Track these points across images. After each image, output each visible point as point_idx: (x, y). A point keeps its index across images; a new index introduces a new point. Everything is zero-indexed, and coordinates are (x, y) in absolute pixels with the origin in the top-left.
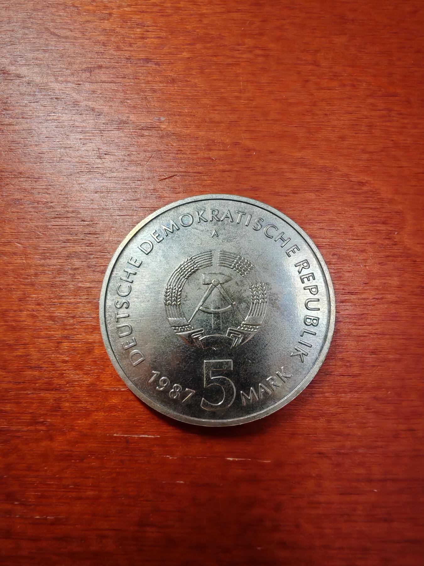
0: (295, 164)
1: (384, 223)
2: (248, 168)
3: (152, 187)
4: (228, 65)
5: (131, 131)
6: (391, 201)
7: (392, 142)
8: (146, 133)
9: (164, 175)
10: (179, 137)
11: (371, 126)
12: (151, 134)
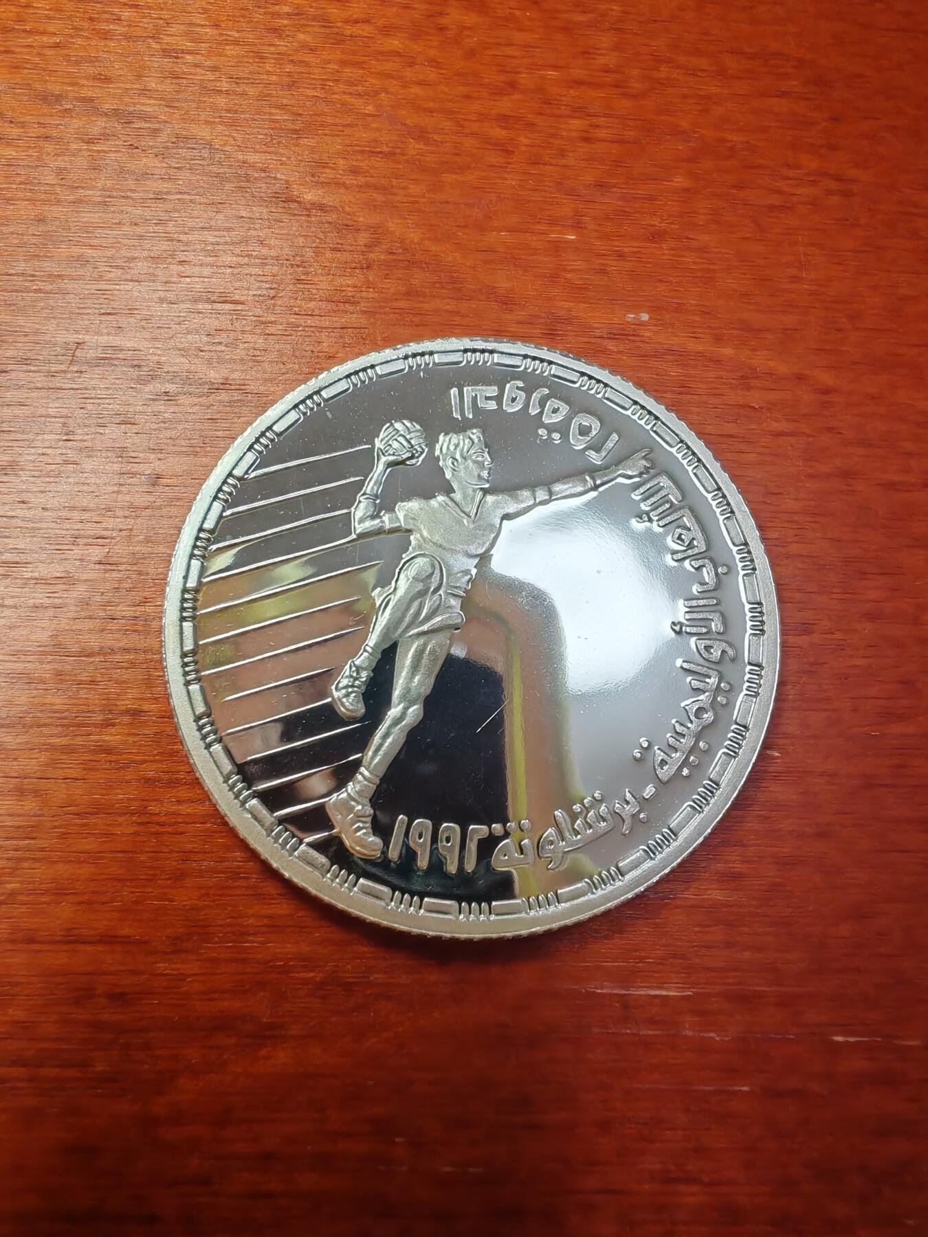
2: (830, 429)
4: (772, 208)
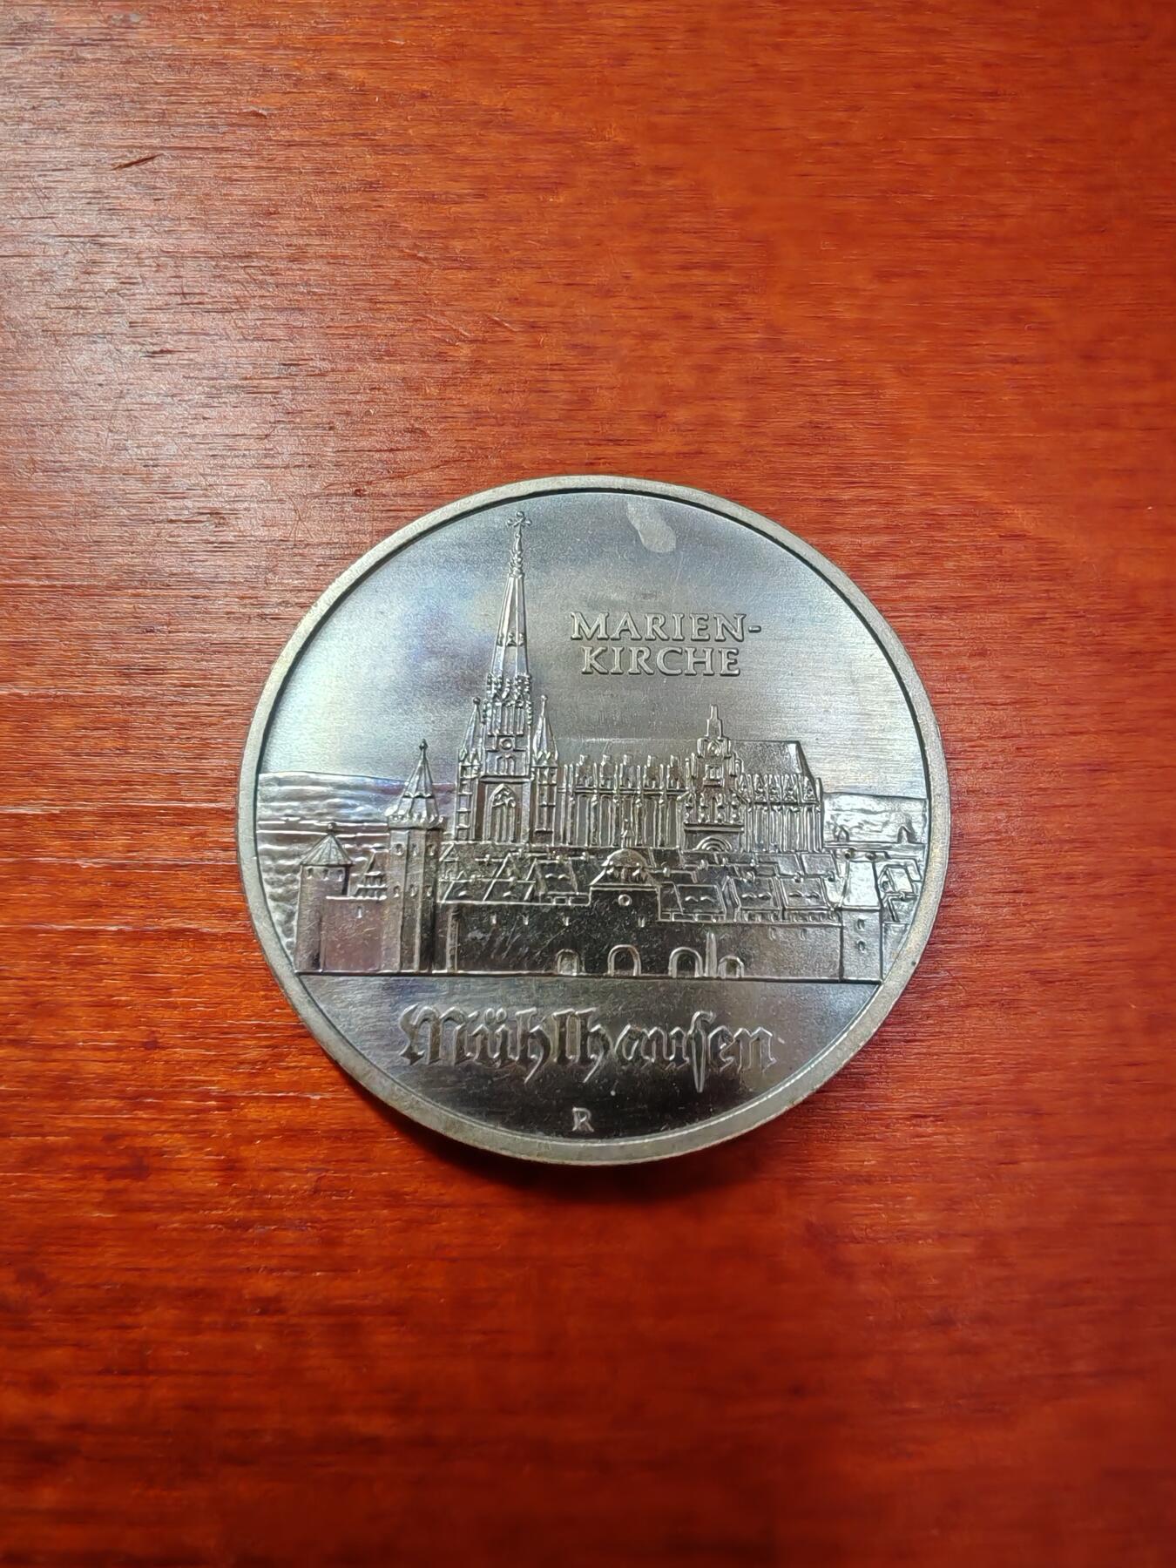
0: (485, 124)
1: (717, 267)
3: (91, 186)
5: (47, 48)
6: (739, 214)
7: (751, 69)
8: (87, 54)
9: (126, 156)
10: (174, 64)
11: (696, 30)
12: (98, 56)
